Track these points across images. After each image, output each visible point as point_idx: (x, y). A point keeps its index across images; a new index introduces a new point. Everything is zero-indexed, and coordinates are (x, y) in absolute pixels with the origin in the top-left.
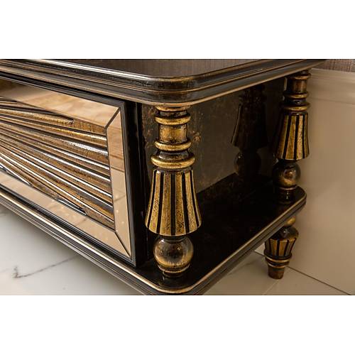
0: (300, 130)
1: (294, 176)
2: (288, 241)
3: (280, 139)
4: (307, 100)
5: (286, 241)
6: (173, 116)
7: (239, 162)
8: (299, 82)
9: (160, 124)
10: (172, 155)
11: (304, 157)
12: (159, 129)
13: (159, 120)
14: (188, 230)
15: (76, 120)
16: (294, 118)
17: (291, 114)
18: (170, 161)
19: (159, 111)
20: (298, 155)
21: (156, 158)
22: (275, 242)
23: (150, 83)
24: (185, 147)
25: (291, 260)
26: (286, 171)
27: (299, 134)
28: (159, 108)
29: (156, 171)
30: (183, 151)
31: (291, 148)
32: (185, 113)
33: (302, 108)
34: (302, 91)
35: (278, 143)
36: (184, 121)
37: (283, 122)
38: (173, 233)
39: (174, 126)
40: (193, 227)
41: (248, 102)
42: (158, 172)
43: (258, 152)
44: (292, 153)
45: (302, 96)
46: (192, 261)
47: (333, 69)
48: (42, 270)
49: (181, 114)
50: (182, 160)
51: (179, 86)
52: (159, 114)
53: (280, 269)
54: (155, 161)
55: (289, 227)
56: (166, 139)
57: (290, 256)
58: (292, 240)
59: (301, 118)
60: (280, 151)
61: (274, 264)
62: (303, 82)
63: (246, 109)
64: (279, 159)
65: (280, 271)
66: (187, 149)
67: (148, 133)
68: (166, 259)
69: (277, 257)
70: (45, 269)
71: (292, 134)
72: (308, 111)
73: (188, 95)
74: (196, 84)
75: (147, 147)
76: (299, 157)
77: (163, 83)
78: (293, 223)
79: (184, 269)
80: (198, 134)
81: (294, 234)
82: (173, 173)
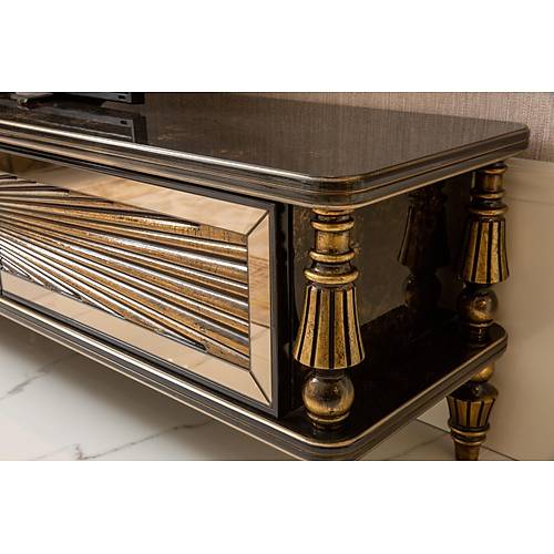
0: (495, 242)
1: (489, 307)
2: (483, 403)
3: (467, 254)
4: (503, 201)
5: (480, 403)
6: (333, 221)
7: (409, 288)
8: (492, 176)
9: (317, 231)
10: (331, 268)
11: (501, 280)
12: (316, 236)
13: (317, 225)
14: (349, 362)
15: (204, 225)
16: (486, 226)
17: (481, 220)
18: (329, 275)
19: (317, 215)
20: (492, 276)
21: (311, 272)
22: (463, 405)
23: (308, 183)
24: (347, 258)
25: (488, 434)
26: (477, 299)
27: (494, 247)
28: (318, 212)
29: (310, 288)
30: (346, 262)
31: (484, 266)
32: (347, 218)
33: (497, 212)
34: (495, 189)
35: (465, 261)
36: (347, 226)
37: (471, 231)
38: (331, 365)
39: (334, 233)
40: (356, 360)
41: (422, 203)
42: (314, 289)
43: (437, 274)
44: (483, 273)
45: (497, 196)
46: (352, 408)
47: (539, 159)
48: (116, 450)
49: (344, 218)
50: (344, 274)
51: (343, 186)
52: (316, 218)
53: (472, 447)
54: (310, 275)
55: (483, 382)
56: (325, 248)
57: (486, 427)
58: (488, 401)
59: (496, 225)
60: (468, 271)
61: (463, 438)
62: (497, 178)
63: (419, 213)
64: (467, 283)
65: (473, 451)
66: (349, 261)
67: (298, 242)
68: (320, 402)
69: (467, 428)
70: (123, 447)
71: (483, 247)
72: (505, 216)
73: (354, 197)
74: (363, 184)
75: (297, 259)
76: (495, 280)
77: (324, 183)
78: (490, 376)
79: (343, 418)
80: (357, 245)
81: (492, 392)
82: (332, 289)
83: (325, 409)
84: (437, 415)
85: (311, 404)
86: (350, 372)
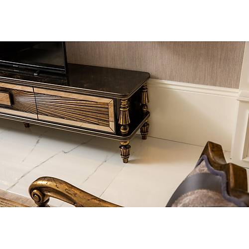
0: (146, 96)
1: (146, 108)
2: (147, 127)
4: (147, 88)
9: (121, 102)
10: (124, 108)
16: (144, 93)
22: (143, 128)
26: (144, 107)
30: (126, 107)
34: (145, 86)
38: (126, 124)
39: (124, 102)
42: (122, 112)
44: (145, 102)
46: (129, 130)
50: (126, 109)
54: (121, 109)
55: (147, 123)
56: (123, 105)
57: (148, 132)
61: (144, 135)
65: (146, 137)
69: (144, 132)
71: (144, 97)
76: (147, 103)
78: (148, 121)
79: (127, 132)
81: (148, 125)
82: (125, 111)
83: (125, 131)
84: (139, 132)
85: (122, 131)
86: (129, 125)
